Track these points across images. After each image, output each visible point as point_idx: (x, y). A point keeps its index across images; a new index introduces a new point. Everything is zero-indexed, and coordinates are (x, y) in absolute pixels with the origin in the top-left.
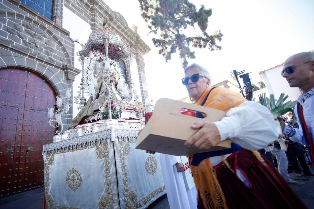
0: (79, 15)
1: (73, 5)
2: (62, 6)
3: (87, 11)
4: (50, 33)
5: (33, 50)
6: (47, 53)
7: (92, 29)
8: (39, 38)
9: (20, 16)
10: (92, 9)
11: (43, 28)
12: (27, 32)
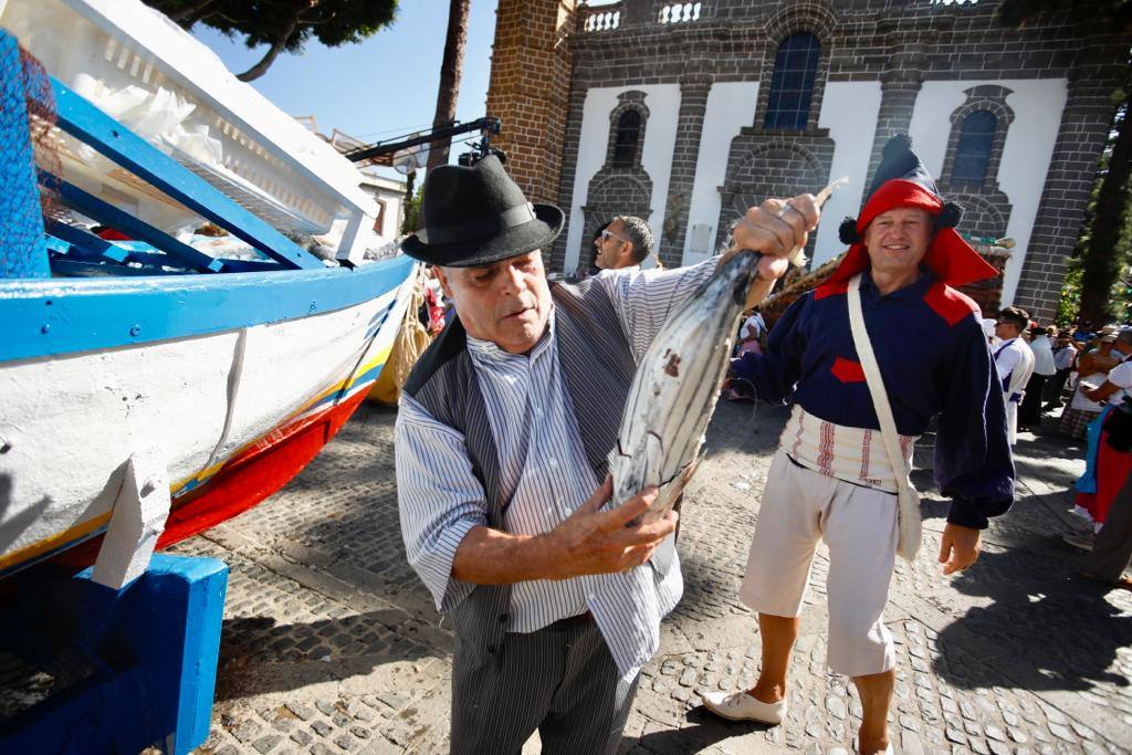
0: (856, 78)
1: (844, 68)
2: (823, 84)
3: (881, 51)
4: (796, 149)
5: (774, 184)
6: (790, 181)
7: (882, 88)
8: (784, 165)
9: (764, 149)
10: (889, 42)
11: (788, 147)
12: (771, 164)
